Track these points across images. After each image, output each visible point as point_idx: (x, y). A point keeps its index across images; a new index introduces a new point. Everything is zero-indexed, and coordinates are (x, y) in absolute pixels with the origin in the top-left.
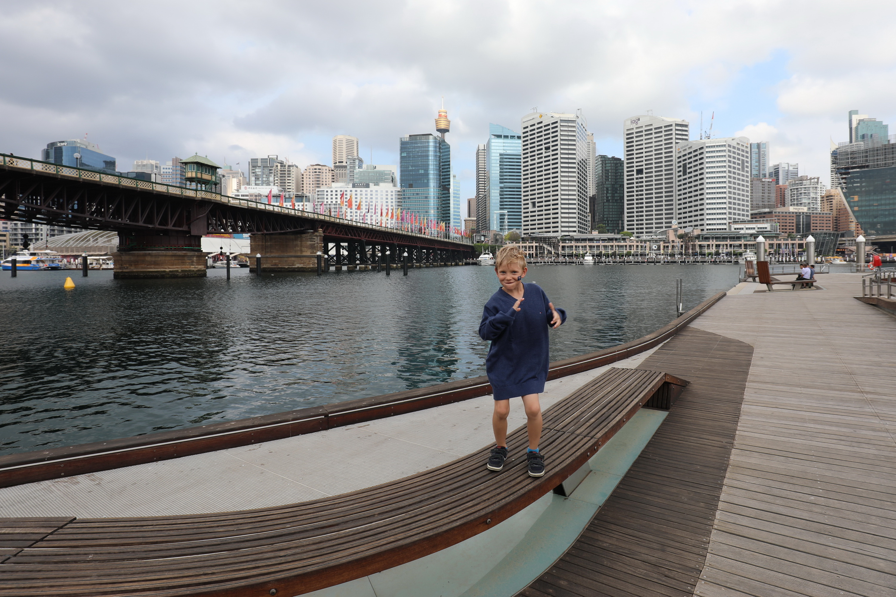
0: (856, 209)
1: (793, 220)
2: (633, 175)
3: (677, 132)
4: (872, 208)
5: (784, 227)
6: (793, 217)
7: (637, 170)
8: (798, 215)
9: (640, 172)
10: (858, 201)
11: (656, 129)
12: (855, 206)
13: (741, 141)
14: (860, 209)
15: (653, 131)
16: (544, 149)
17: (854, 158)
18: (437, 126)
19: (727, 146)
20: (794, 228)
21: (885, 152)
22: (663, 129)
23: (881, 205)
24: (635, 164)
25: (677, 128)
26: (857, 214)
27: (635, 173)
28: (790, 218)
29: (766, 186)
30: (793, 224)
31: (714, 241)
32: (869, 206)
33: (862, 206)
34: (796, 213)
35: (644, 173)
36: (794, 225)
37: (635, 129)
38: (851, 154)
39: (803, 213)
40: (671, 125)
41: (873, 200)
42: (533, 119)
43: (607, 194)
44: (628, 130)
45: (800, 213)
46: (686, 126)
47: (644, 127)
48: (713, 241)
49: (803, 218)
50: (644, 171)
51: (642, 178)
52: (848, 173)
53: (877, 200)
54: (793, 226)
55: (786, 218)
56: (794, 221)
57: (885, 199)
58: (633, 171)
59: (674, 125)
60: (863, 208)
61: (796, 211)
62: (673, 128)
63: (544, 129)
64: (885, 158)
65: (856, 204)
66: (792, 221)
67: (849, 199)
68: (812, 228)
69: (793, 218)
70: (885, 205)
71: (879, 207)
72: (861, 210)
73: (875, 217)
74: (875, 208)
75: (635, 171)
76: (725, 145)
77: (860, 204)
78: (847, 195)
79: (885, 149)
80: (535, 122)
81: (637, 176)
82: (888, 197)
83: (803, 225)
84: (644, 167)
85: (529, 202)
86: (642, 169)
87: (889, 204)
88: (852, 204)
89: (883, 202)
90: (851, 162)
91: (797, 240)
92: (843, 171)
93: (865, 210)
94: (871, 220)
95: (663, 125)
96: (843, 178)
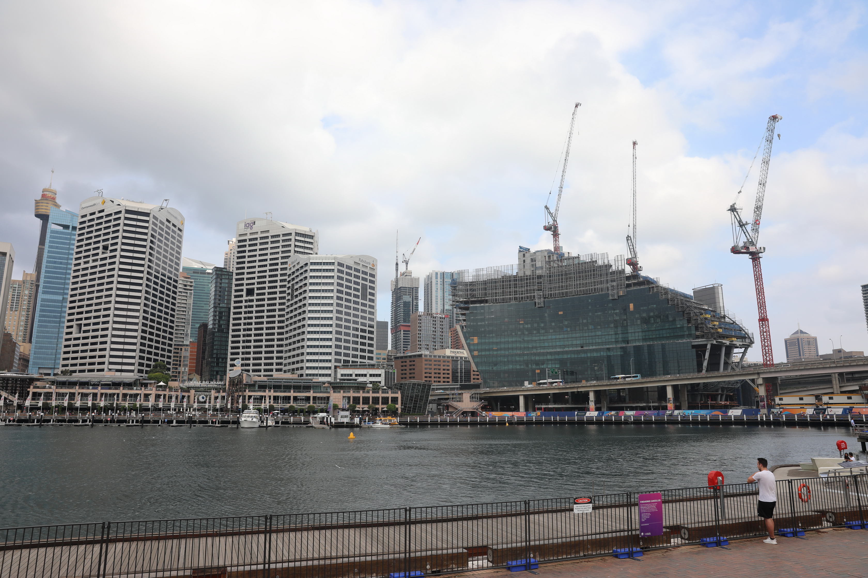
0: (476, 353)
1: (448, 366)
2: (241, 296)
3: (297, 244)
4: (491, 353)
5: (437, 375)
6: (448, 362)
7: (247, 289)
8: (455, 360)
9: (250, 292)
10: (477, 344)
11: (273, 237)
12: (474, 350)
13: (362, 261)
14: (480, 353)
15: (270, 240)
16: (101, 248)
17: (473, 291)
18: (36, 209)
19: (336, 264)
20: (450, 376)
21: (503, 286)
22: (281, 238)
23: (501, 349)
24: (245, 282)
25: (298, 238)
26: (477, 360)
27: (244, 293)
28: (444, 364)
29: (438, 323)
30: (448, 372)
31: (272, 391)
32: (489, 350)
33: (482, 350)
34: (453, 357)
35: (255, 295)
36: (450, 372)
37: (248, 234)
38: (470, 285)
39: (461, 358)
40: (290, 234)
41: (493, 343)
42: (94, 205)
43: (219, 322)
44: (240, 235)
45: (457, 357)
46: (312, 237)
47: (259, 233)
48: (270, 391)
49: (461, 365)
50: (256, 291)
51: (252, 301)
52: (467, 309)
53: (497, 343)
54: (448, 374)
55: (439, 363)
56: (450, 368)
57: (505, 343)
58: (242, 290)
59: (293, 234)
60: (483, 353)
61: (453, 355)
62: (292, 237)
63: (105, 219)
64: (503, 293)
65: (476, 348)
66: (448, 368)
67: (468, 341)
68: (472, 377)
69: (448, 364)
70: (505, 349)
71: (499, 352)
72: (481, 355)
73: (496, 365)
74: (495, 353)
75: (245, 290)
76: (333, 263)
77: (479, 347)
78: (467, 335)
79: (503, 281)
80: (96, 209)
81: (248, 298)
82: (506, 340)
83: (461, 372)
84: (256, 286)
85: (74, 323)
86: (253, 289)
87: (508, 349)
88: (472, 347)
89: (503, 346)
90: (470, 294)
91: (380, 392)
92: (462, 305)
93: (485, 356)
94: (491, 368)
95: (280, 233)
96: (462, 314)
